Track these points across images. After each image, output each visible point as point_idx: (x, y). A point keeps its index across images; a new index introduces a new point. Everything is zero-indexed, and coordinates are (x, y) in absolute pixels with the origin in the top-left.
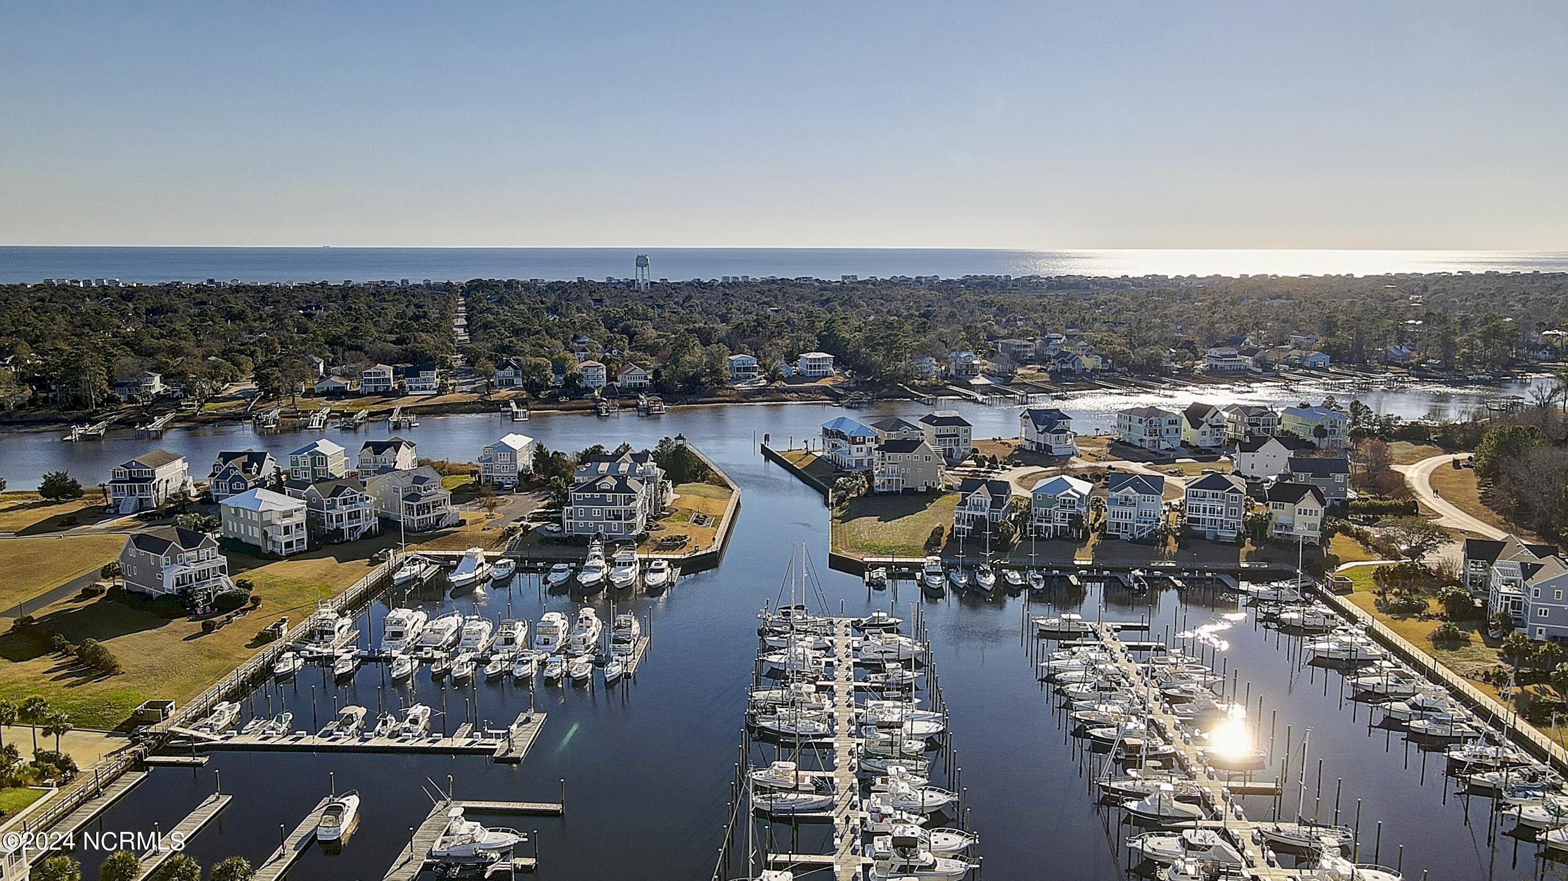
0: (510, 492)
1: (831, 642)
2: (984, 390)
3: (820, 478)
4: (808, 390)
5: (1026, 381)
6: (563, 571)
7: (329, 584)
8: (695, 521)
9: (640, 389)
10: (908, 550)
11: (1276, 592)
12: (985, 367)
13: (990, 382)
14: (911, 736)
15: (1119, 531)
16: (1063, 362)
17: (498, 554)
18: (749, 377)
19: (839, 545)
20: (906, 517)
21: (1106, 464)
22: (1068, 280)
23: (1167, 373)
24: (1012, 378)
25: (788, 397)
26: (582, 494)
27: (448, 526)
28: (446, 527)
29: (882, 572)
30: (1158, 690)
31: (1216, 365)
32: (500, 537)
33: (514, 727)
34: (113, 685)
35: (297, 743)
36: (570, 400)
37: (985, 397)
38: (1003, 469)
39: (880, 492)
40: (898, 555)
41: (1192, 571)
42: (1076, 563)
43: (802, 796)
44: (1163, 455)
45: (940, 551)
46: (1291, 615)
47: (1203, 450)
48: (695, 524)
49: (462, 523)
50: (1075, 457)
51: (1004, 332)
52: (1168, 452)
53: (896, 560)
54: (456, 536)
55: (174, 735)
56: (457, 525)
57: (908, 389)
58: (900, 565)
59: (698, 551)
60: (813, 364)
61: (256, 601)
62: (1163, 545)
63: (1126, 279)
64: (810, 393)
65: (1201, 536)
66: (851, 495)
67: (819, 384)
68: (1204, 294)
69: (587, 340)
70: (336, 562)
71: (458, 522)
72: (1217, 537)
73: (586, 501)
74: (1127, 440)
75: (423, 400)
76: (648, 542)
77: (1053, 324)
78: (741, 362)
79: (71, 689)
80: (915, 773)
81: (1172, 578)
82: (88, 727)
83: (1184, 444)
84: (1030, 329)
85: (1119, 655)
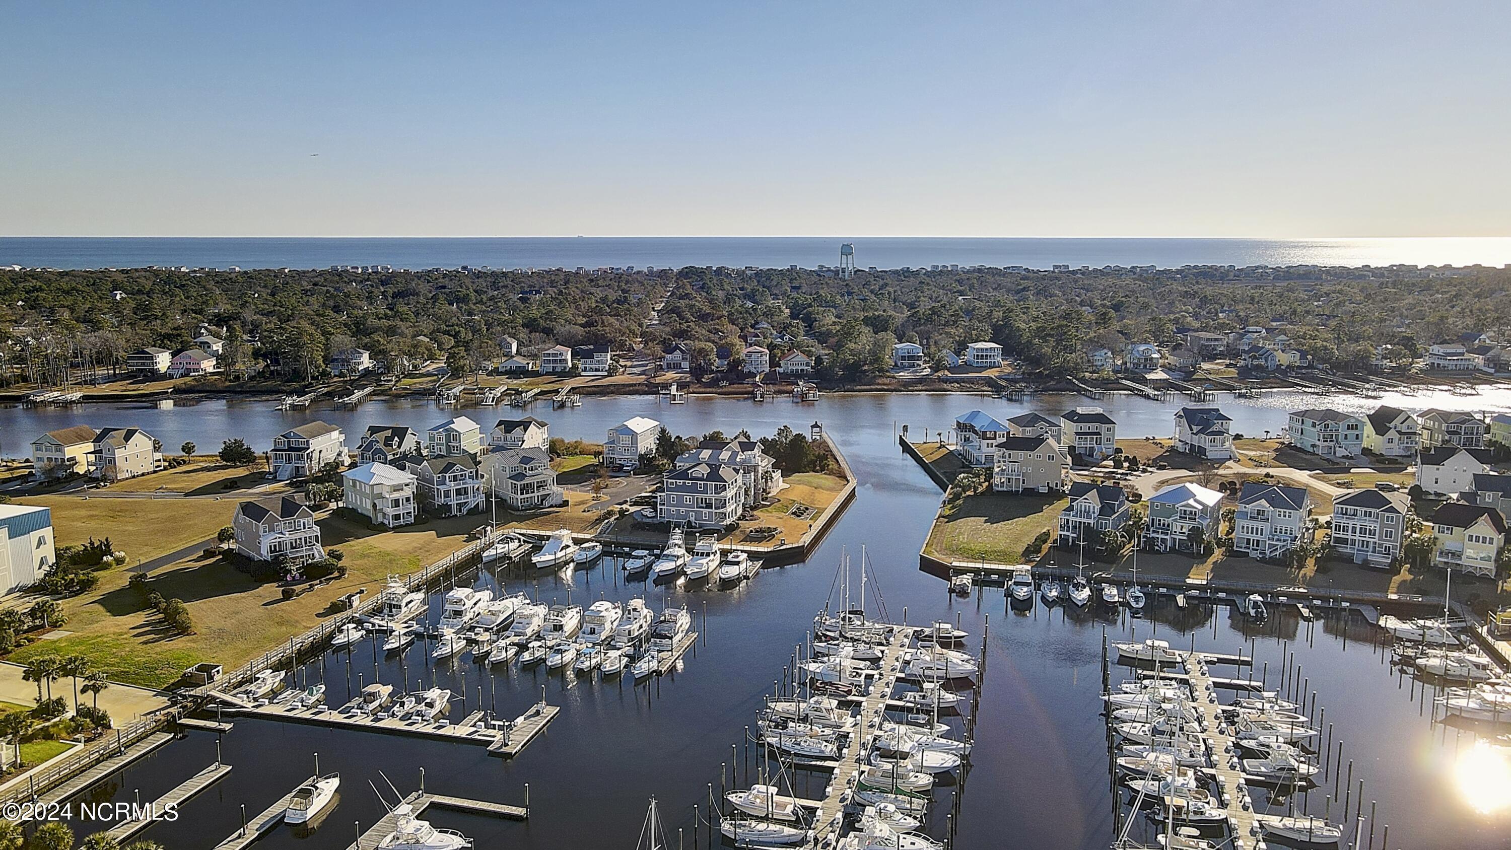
0: (627, 474)
1: (882, 652)
2: (1159, 385)
3: (944, 473)
4: (971, 381)
5: (1209, 377)
6: (641, 557)
7: (420, 557)
8: (793, 513)
9: (800, 375)
10: (1004, 556)
11: (1421, 632)
12: (1166, 361)
13: (1168, 377)
14: (921, 769)
15: (1249, 548)
16: (1255, 357)
17: (588, 536)
18: (914, 366)
19: (934, 547)
20: (1015, 520)
21: (1264, 471)
22: (1299, 270)
23: (1378, 371)
24: (1194, 373)
25: (949, 387)
26: (674, 481)
27: (551, 506)
28: (549, 507)
29: (967, 579)
30: (1233, 739)
31: (1439, 365)
32: (597, 520)
33: (520, 720)
34: (181, 645)
35: (316, 718)
36: (730, 384)
37: (1156, 393)
38: (1144, 471)
39: (998, 491)
40: (990, 561)
41: (1325, 599)
42: (1189, 581)
43: (772, 827)
44: (1338, 464)
45: (1038, 559)
46: (1434, 661)
47: (1387, 459)
48: (793, 516)
49: (565, 503)
50: (1232, 461)
51: (1196, 324)
52: (1343, 460)
53: (986, 566)
54: (556, 516)
55: (213, 699)
56: (560, 506)
57: (1077, 382)
58: (989, 572)
59: (784, 544)
60: (980, 354)
61: (342, 571)
62: (1298, 568)
63: (1367, 269)
64: (973, 384)
65: (1348, 559)
66: (968, 493)
67: (984, 374)
68: (1448, 285)
69: (765, 326)
70: (436, 537)
71: (561, 502)
72: (1366, 561)
73: (678, 489)
74: (1299, 445)
75: (593, 380)
76: (737, 532)
77: (1257, 316)
78: (906, 351)
79: (145, 646)
80: (909, 813)
81: (1300, 606)
82: (142, 685)
83: (1366, 452)
84: (1228, 322)
85: (1201, 693)
